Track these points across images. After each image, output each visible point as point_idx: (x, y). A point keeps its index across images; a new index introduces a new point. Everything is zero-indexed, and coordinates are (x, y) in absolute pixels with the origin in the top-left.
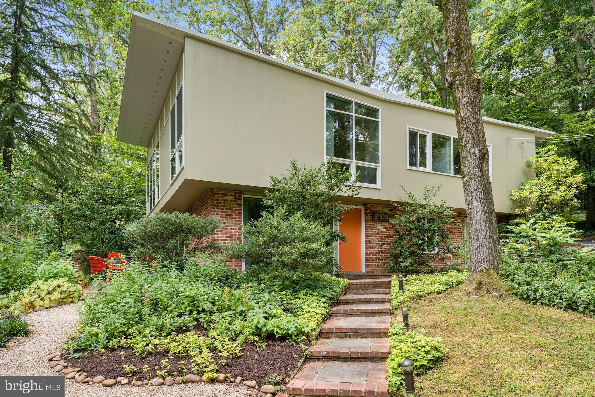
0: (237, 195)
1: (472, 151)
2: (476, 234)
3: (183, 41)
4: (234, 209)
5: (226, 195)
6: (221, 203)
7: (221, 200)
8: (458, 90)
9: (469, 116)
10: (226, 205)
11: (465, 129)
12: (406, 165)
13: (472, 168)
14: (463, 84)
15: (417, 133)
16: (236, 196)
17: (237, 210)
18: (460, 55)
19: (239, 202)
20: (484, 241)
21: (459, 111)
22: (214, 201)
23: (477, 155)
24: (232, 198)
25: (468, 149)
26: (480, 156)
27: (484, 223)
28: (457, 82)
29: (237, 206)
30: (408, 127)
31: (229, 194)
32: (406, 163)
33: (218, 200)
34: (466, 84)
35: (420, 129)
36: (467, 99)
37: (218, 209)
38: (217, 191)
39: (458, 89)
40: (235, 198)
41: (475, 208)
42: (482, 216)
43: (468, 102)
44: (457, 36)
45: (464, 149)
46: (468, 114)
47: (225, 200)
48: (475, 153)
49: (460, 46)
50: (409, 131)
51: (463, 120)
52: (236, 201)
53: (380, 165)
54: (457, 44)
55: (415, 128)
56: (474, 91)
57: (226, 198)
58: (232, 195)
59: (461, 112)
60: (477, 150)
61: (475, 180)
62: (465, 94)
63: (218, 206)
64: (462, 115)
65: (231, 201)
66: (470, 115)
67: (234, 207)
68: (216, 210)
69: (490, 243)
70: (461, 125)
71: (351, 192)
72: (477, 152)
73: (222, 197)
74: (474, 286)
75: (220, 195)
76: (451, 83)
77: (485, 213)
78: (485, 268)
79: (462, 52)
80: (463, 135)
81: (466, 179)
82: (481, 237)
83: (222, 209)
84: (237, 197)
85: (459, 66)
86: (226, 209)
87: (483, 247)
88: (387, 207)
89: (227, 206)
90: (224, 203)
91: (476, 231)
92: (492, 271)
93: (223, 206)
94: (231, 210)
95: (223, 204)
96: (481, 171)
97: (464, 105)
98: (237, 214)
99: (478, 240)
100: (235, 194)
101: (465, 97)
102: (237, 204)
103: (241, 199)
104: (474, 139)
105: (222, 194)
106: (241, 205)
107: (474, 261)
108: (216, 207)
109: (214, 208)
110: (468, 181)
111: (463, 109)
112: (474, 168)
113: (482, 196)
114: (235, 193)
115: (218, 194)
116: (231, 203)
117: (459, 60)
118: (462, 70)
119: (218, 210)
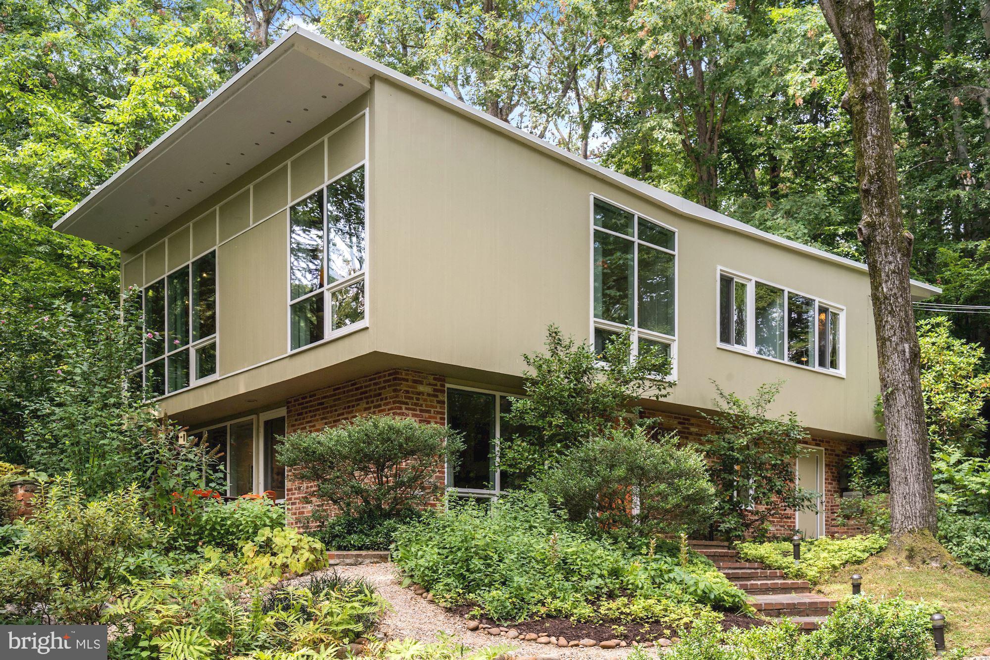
0: (439, 384)
1: (900, 348)
2: (903, 475)
3: (367, 85)
4: (432, 410)
5: (421, 383)
6: (412, 398)
7: (413, 393)
8: (879, 251)
9: (895, 294)
10: (421, 402)
11: (890, 313)
12: (716, 341)
13: (900, 373)
14: (887, 243)
15: (732, 279)
16: (436, 385)
17: (438, 413)
18: (883, 198)
19: (441, 398)
20: (916, 486)
21: (880, 284)
22: (401, 393)
23: (907, 355)
24: (429, 390)
25: (894, 344)
26: (911, 356)
27: (916, 459)
28: (878, 238)
29: (438, 405)
30: (719, 268)
31: (425, 381)
32: (716, 337)
33: (407, 392)
34: (892, 244)
35: (738, 273)
36: (892, 267)
37: (406, 409)
38: (407, 375)
39: (879, 249)
40: (435, 390)
41: (903, 435)
42: (914, 448)
43: (894, 272)
44: (880, 167)
45: (888, 343)
46: (895, 291)
47: (419, 393)
48: (904, 351)
49: (884, 183)
50: (721, 275)
51: (886, 298)
52: (437, 396)
53: (676, 338)
54: (879, 179)
55: (730, 271)
56: (903, 255)
57: (421, 388)
58: (430, 384)
59: (884, 285)
60: (907, 346)
61: (904, 393)
62: (891, 258)
63: (407, 404)
64: (885, 290)
65: (429, 395)
66: (896, 291)
67: (433, 407)
68: (404, 411)
69: (923, 490)
70: (883, 306)
71: (657, 392)
72: (907, 350)
73: (414, 387)
74: (905, 554)
75: (410, 383)
76: (868, 237)
77: (918, 444)
78: (918, 527)
79: (886, 193)
80: (887, 321)
81: (890, 389)
82: (911, 480)
83: (414, 410)
84: (438, 387)
85: (882, 214)
86: (421, 411)
87: (915, 495)
88: (676, 418)
89: (421, 406)
90: (418, 399)
91: (905, 470)
92: (927, 532)
93: (416, 404)
94: (429, 412)
95: (415, 401)
96: (912, 380)
97: (888, 276)
98: (438, 420)
99: (907, 485)
100: (435, 382)
101: (890, 263)
102: (438, 402)
103: (443, 392)
104: (902, 330)
105: (415, 382)
106: (443, 402)
107: (899, 517)
108: (404, 406)
109: (401, 408)
110: (892, 392)
111: (886, 282)
112: (903, 374)
113: (914, 418)
114: (435, 379)
115: (407, 380)
116: (428, 398)
117: (881, 205)
118: (885, 221)
119: (406, 412)
